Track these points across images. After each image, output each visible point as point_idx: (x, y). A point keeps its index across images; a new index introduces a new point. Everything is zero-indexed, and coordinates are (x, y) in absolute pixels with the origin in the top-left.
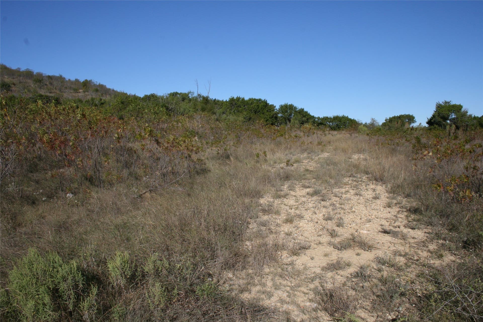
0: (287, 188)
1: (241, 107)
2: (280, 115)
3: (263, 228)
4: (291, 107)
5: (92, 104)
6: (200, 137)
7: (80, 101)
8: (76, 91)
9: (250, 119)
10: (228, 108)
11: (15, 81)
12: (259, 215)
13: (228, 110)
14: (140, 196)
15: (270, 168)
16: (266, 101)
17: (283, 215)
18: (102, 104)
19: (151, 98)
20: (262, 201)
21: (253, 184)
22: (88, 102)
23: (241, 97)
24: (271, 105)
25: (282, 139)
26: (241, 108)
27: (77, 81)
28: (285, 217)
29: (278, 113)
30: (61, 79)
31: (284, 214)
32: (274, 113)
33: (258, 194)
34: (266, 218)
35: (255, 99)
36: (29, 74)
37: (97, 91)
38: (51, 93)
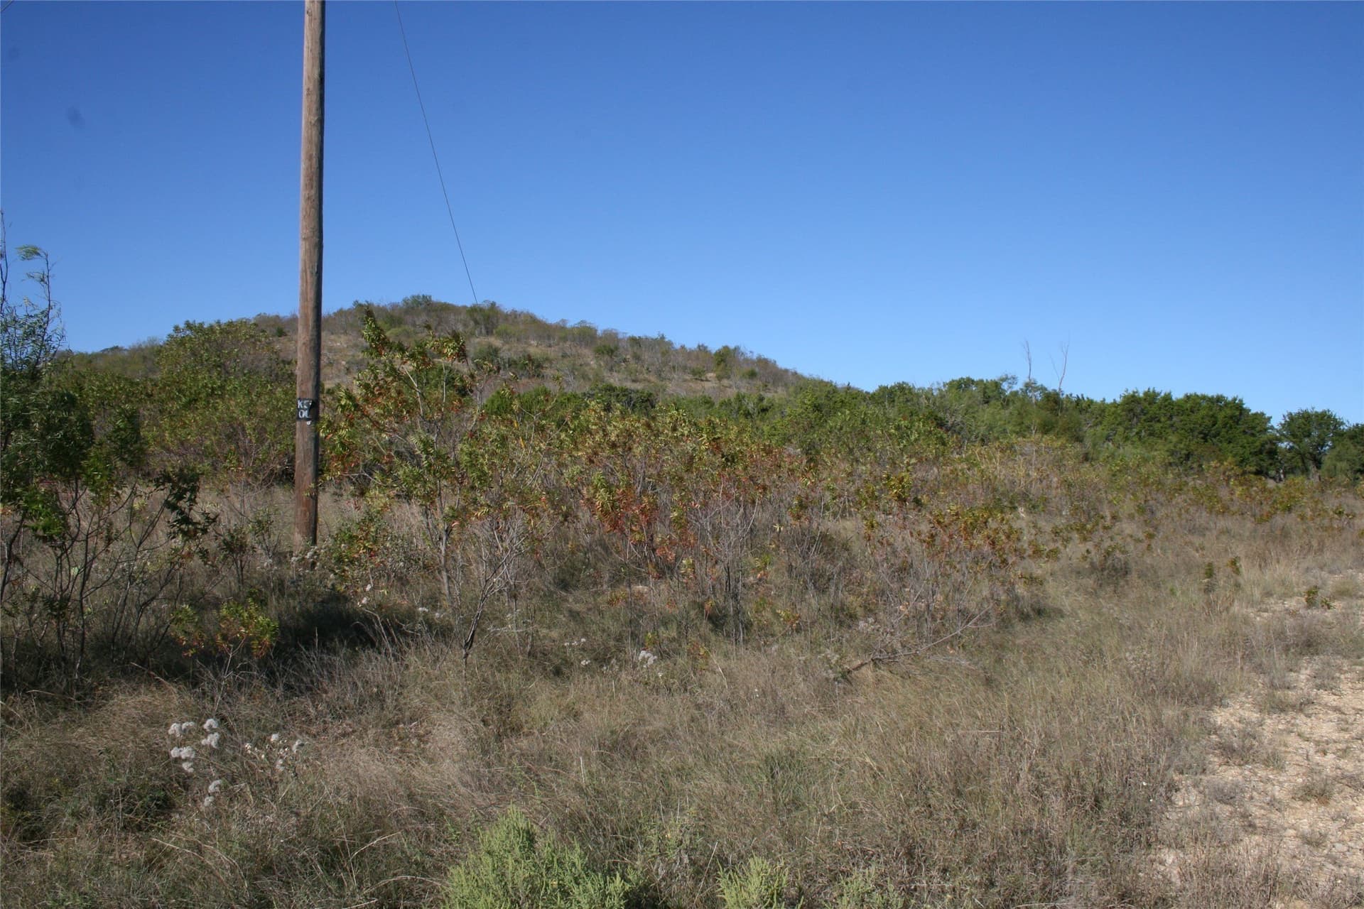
0: (1308, 680)
1: (1159, 421)
2: (1284, 445)
3: (1223, 810)
4: (1325, 421)
5: (738, 412)
6: (1032, 509)
7: (707, 403)
8: (698, 375)
9: (1188, 456)
10: (1120, 424)
11: (552, 352)
12: (1210, 763)
13: (1121, 429)
14: (846, 676)
15: (1251, 612)
16: (1241, 401)
17: (1291, 771)
18: (764, 410)
19: (897, 395)
20: (1220, 717)
21: (1191, 660)
22: (726, 405)
23: (1157, 390)
24: (1256, 414)
25: (1291, 520)
26: (1159, 425)
27: (702, 349)
28: (1300, 780)
29: (1280, 440)
30: (660, 345)
31: (1298, 768)
32: (1264, 437)
33: (1209, 695)
34: (1230, 775)
35: (1204, 398)
36: (585, 335)
37: (752, 375)
38: (634, 381)
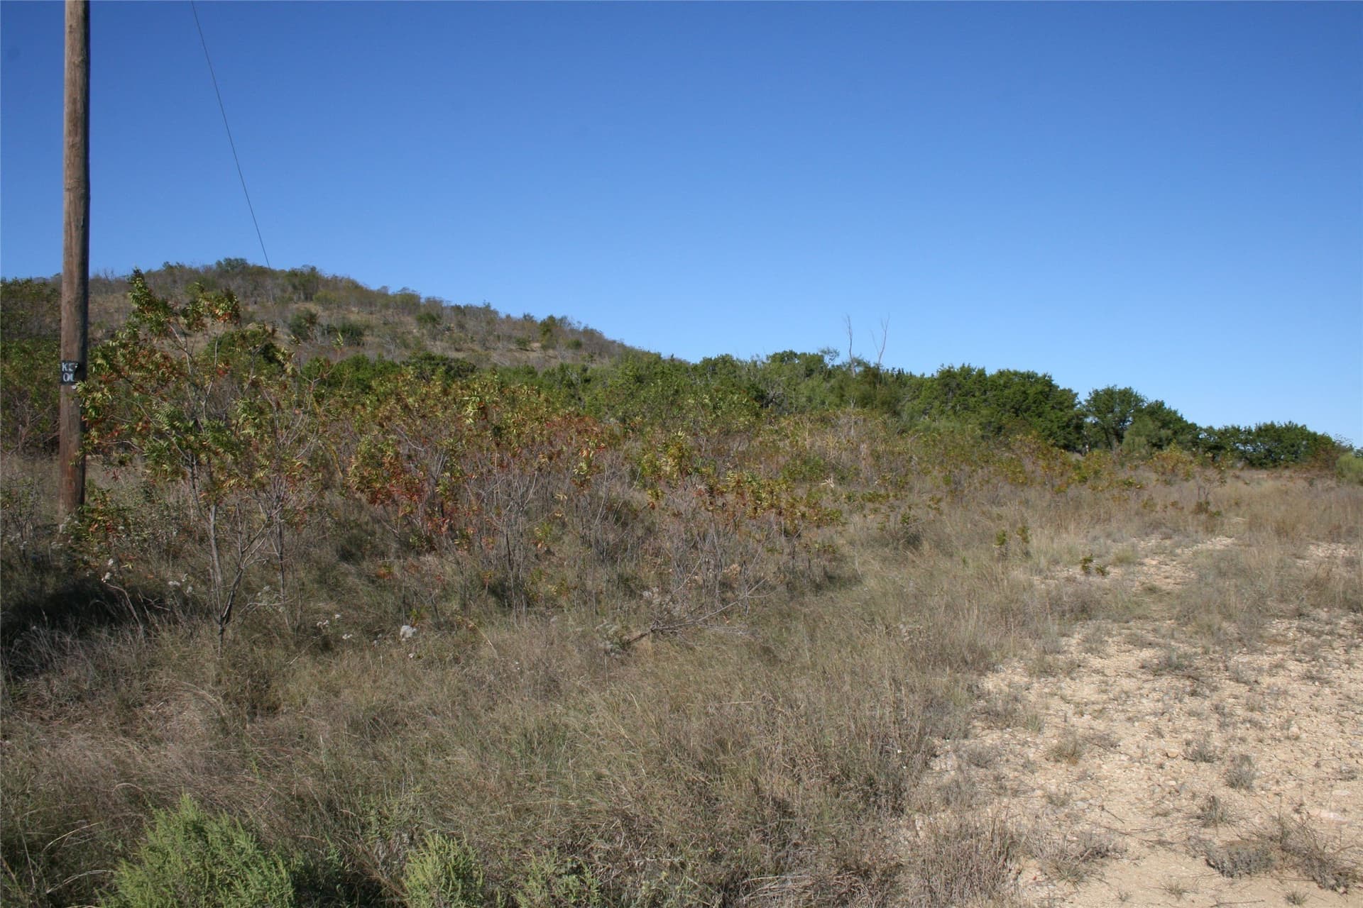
0: (1079, 644)
1: (974, 396)
2: (1090, 420)
3: (977, 773)
4: (1127, 398)
5: (560, 382)
6: (841, 479)
7: (529, 372)
8: (523, 345)
9: (999, 429)
10: (936, 398)
11: (374, 319)
12: (974, 727)
13: (937, 403)
14: (626, 645)
15: (1036, 580)
16: (1050, 377)
17: (1048, 732)
18: (587, 381)
19: (720, 367)
20: (990, 683)
21: (969, 627)
22: (549, 375)
23: (973, 366)
24: (1064, 390)
25: (1086, 492)
26: (974, 399)
27: (528, 319)
28: (1055, 742)
29: (1086, 416)
30: (486, 314)
31: (1054, 731)
32: (1071, 413)
33: (982, 662)
34: (991, 739)
35: (1016, 374)
36: (408, 303)
37: (578, 345)
38: (457, 350)
